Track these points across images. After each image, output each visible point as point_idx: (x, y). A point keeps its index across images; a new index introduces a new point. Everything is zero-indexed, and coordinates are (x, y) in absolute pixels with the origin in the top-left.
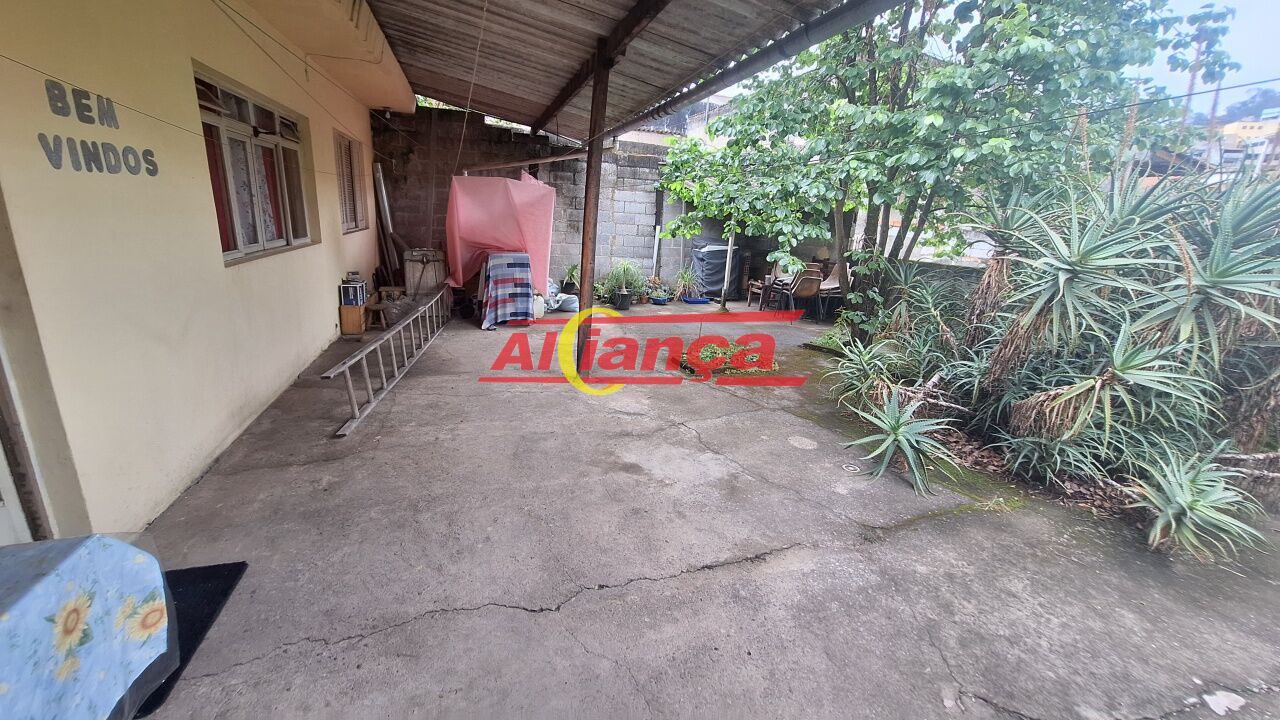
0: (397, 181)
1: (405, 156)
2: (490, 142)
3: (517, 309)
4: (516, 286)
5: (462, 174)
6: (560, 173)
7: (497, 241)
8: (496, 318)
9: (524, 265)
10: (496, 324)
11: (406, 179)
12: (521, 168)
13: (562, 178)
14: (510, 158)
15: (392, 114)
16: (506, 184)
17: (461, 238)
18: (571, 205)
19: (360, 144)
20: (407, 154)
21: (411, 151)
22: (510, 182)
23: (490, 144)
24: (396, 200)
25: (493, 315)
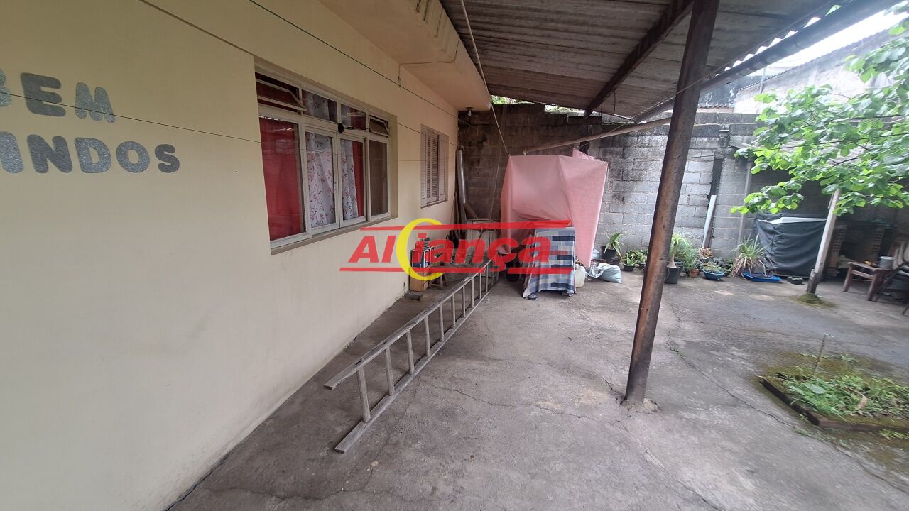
0: (472, 164)
1: (480, 144)
2: (547, 126)
3: (558, 280)
4: (559, 258)
5: (522, 154)
6: (609, 149)
7: (545, 214)
8: (537, 287)
9: (570, 239)
10: (537, 292)
11: (479, 161)
12: (573, 146)
13: (611, 153)
14: (563, 138)
15: (473, 112)
16: (558, 161)
17: (513, 210)
18: (618, 177)
19: (447, 137)
20: (481, 142)
21: (485, 139)
22: (563, 159)
23: (547, 128)
24: (470, 178)
25: (534, 284)
